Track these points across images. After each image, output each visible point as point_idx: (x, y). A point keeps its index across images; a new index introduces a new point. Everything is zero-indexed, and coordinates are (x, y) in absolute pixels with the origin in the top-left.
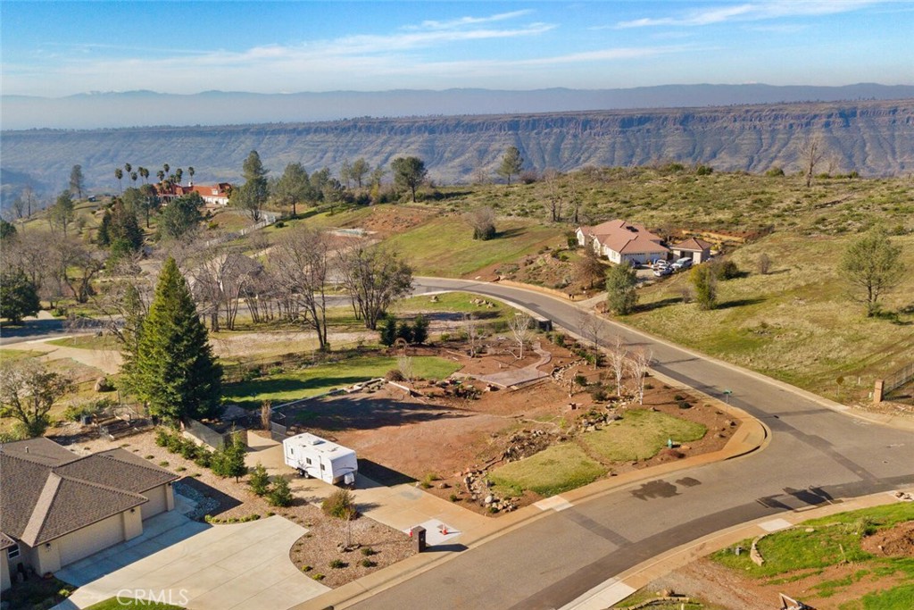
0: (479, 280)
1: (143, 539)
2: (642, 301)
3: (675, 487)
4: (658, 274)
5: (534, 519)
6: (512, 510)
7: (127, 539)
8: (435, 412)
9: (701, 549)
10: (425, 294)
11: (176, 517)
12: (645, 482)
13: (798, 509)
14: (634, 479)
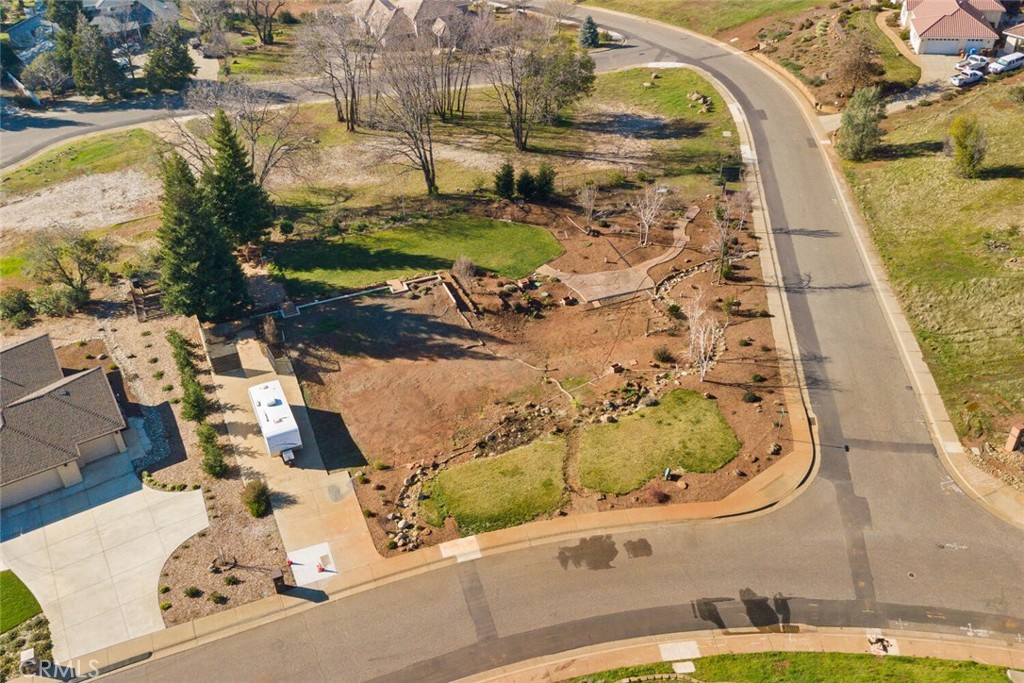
0: (734, 45)
1: (81, 487)
2: (895, 138)
3: (615, 552)
4: (956, 83)
5: (424, 570)
6: (411, 550)
7: (66, 486)
8: (466, 344)
9: (564, 667)
10: (652, 65)
11: (123, 464)
12: (588, 535)
13: (731, 630)
14: (580, 527)
